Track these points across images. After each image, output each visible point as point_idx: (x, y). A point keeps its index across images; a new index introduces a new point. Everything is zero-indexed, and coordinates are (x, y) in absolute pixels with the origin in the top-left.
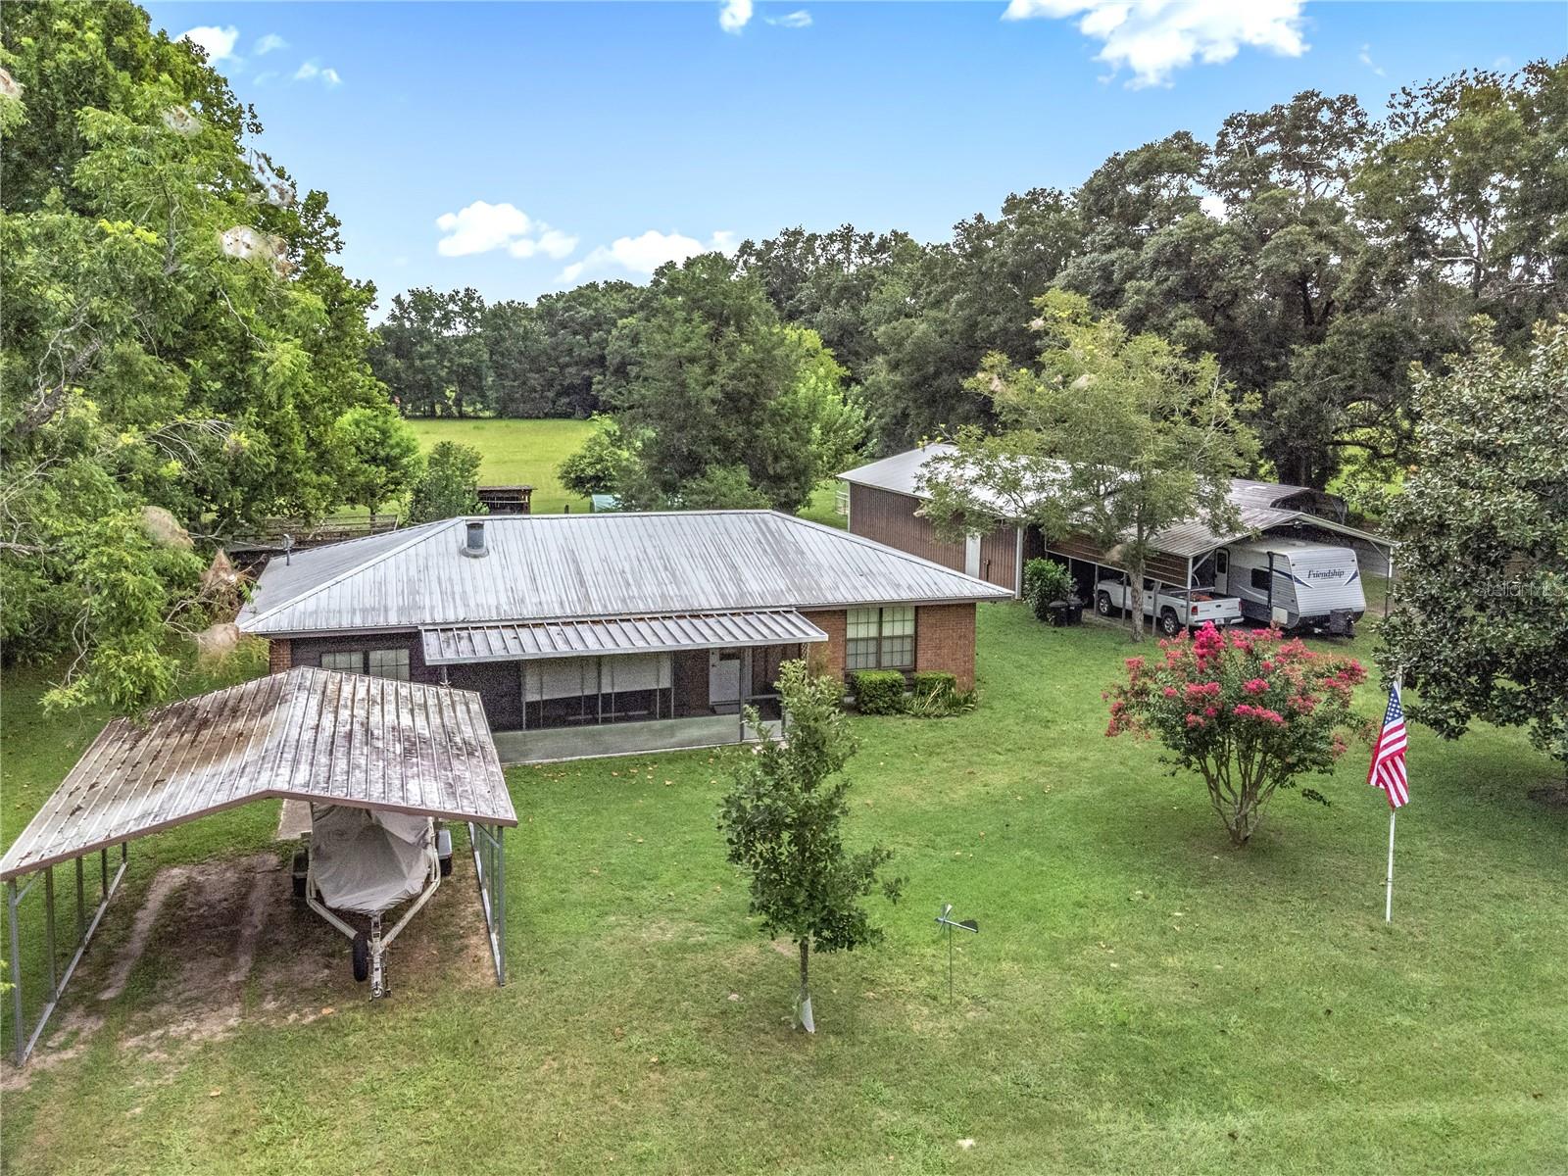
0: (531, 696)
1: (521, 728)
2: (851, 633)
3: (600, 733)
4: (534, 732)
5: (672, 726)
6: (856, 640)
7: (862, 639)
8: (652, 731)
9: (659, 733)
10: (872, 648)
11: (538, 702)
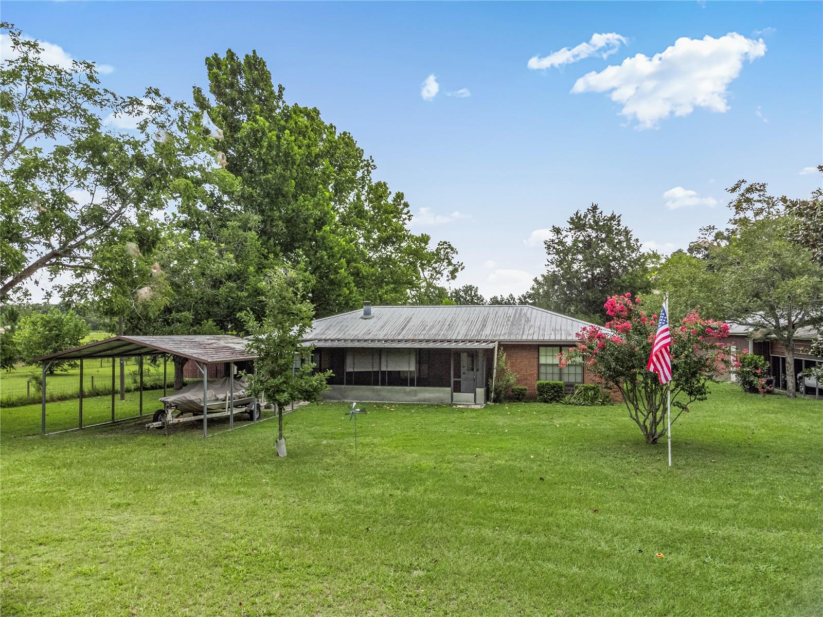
0: (349, 369)
1: (342, 384)
2: (543, 360)
3: (380, 390)
4: (349, 386)
5: (415, 391)
6: (546, 365)
7: (550, 365)
8: (405, 392)
9: (408, 393)
10: (556, 370)
11: (352, 372)
